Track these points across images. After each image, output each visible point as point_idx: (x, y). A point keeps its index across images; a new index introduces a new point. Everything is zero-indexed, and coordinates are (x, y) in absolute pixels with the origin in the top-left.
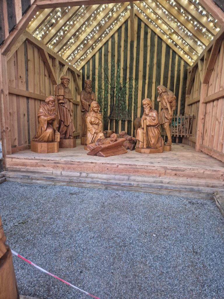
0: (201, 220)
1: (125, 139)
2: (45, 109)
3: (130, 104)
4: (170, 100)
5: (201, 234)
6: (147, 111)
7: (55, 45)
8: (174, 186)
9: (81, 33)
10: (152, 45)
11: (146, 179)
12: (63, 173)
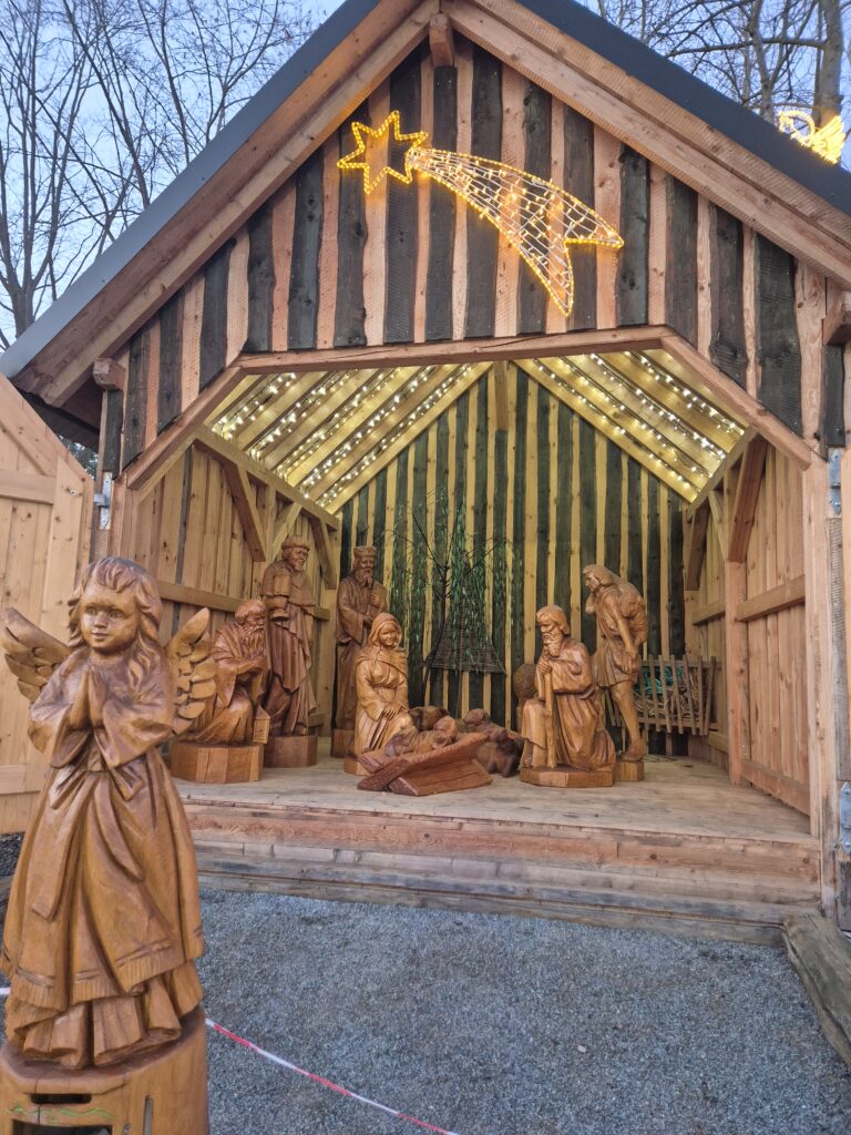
0: (736, 1007)
1: (485, 737)
2: (232, 639)
3: (498, 620)
4: (626, 610)
5: (732, 1049)
6: (553, 644)
7: (269, 448)
8: (652, 898)
9: (346, 415)
10: (565, 441)
11: (555, 872)
12: (277, 849)
